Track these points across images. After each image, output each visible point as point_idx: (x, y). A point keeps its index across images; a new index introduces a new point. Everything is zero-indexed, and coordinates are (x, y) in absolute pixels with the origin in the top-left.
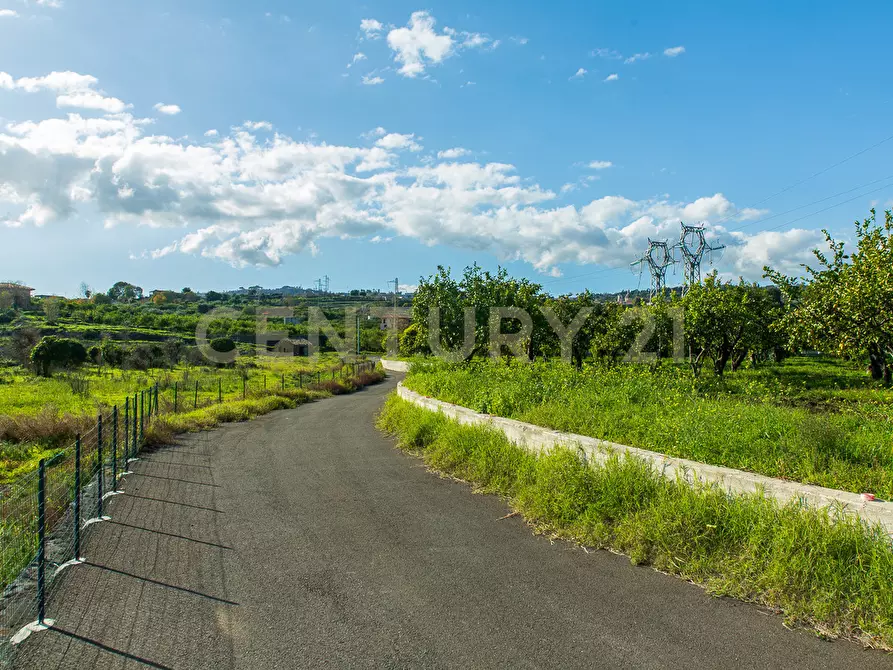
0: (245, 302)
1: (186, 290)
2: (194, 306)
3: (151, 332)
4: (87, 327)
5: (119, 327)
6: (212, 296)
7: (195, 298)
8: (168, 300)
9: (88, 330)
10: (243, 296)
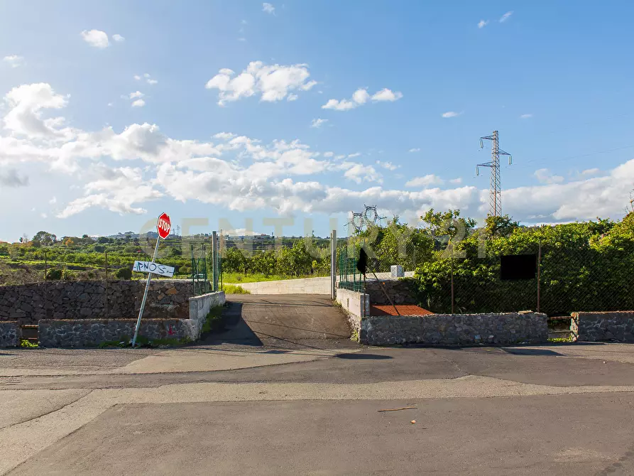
0: (124, 244)
1: (85, 236)
2: (91, 247)
3: (75, 265)
4: (37, 262)
5: (54, 262)
6: (103, 240)
7: (91, 241)
8: (75, 243)
9: (37, 264)
10: (122, 239)
